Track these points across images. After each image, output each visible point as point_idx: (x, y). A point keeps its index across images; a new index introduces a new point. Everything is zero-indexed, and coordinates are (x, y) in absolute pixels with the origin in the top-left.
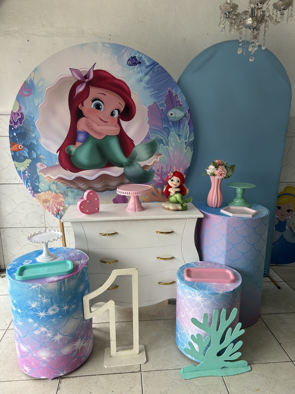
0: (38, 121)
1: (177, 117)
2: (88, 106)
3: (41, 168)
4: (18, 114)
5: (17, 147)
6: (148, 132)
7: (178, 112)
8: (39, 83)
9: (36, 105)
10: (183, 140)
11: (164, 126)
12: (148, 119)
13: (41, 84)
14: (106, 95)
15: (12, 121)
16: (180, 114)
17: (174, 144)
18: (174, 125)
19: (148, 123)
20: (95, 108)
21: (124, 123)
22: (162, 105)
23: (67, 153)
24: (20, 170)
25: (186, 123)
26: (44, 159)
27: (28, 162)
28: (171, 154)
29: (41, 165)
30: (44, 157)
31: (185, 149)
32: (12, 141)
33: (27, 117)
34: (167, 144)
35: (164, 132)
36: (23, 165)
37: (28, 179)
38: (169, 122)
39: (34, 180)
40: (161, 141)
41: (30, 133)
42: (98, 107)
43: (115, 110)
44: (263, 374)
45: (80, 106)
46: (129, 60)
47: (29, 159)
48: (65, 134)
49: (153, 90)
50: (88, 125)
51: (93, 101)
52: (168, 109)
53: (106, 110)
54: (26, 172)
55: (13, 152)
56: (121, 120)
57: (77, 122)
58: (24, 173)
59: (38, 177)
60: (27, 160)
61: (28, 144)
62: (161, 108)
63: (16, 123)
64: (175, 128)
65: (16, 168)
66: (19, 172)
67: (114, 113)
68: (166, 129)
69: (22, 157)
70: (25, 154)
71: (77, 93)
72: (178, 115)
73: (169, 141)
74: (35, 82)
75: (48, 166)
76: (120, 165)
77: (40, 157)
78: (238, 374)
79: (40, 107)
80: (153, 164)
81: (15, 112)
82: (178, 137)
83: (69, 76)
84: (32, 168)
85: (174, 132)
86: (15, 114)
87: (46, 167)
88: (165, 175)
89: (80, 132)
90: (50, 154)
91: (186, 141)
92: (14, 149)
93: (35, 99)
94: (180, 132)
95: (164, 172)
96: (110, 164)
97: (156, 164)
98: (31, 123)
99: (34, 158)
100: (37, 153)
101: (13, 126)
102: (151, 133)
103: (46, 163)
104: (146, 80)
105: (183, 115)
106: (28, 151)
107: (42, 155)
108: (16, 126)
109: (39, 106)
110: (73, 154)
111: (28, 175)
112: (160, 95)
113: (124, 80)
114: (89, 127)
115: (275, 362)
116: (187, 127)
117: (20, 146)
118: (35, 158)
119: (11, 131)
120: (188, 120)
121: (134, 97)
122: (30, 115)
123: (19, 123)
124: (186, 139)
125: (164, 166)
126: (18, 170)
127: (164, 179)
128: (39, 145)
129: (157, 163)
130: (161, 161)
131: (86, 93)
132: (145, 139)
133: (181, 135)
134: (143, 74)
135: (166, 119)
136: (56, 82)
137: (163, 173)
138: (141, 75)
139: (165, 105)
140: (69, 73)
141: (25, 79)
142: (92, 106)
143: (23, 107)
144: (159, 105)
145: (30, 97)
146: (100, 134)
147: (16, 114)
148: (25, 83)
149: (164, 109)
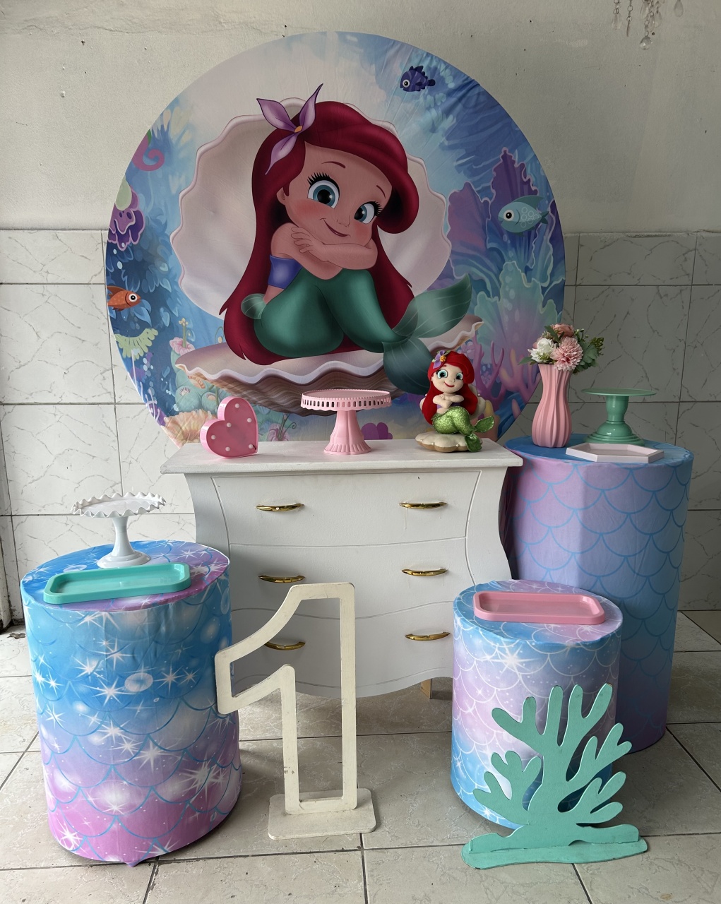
0: (177, 233)
1: (523, 224)
2: (300, 193)
3: (181, 350)
4: (129, 216)
5: (123, 298)
6: (449, 260)
7: (525, 210)
8: (181, 137)
9: (174, 191)
10: (536, 281)
11: (489, 245)
12: (450, 228)
13: (185, 139)
14: (344, 167)
15: (114, 232)
16: (531, 214)
17: (512, 293)
18: (513, 245)
19: (448, 237)
20: (316, 199)
21: (387, 239)
22: (485, 191)
23: (245, 313)
24: (129, 357)
25: (545, 238)
26: (189, 329)
27: (149, 335)
28: (506, 319)
29: (181, 344)
30: (189, 323)
31: (540, 306)
32: (113, 282)
33: (152, 223)
34: (496, 293)
35: (488, 262)
36: (136, 344)
37: (148, 379)
38: (502, 235)
39: (164, 382)
40: (481, 285)
41: (157, 263)
42: (324, 196)
43: (366, 206)
44: (679, 861)
45: (279, 194)
46: (405, 76)
47: (153, 330)
48: (242, 266)
49: (463, 152)
50: (299, 243)
51: (312, 183)
52: (501, 202)
53: (344, 205)
54: (145, 361)
55: (114, 311)
56: (379, 229)
57: (272, 235)
58: (139, 362)
59: (173, 374)
60: (146, 330)
61: (151, 291)
62: (483, 200)
63: (123, 238)
64: (516, 251)
65: (121, 350)
66: (127, 361)
67: (363, 212)
68: (495, 253)
69: (135, 323)
70: (142, 314)
71: (273, 161)
72: (524, 218)
73: (500, 284)
74: (173, 134)
75: (198, 348)
76: (375, 346)
77: (180, 322)
78: (614, 859)
79: (182, 198)
80: (458, 344)
81: (122, 209)
82: (523, 274)
83: (257, 118)
84: (159, 352)
85: (515, 262)
86: (121, 215)
87: (192, 348)
88: (487, 372)
89: (279, 261)
90: (203, 317)
91: (545, 285)
92: (116, 304)
93: (170, 177)
94: (530, 261)
95: (486, 365)
96: (349, 342)
97: (466, 343)
98: (160, 239)
99: (164, 326)
100: (171, 313)
101: (115, 246)
102: (456, 262)
103: (193, 340)
104: (447, 129)
105: (539, 217)
106: (150, 309)
107: (184, 319)
108: (123, 245)
109: (181, 195)
110: (259, 317)
111: (149, 369)
112: (481, 166)
113: (392, 127)
114: (300, 247)
115: (711, 833)
116: (548, 247)
117: (132, 296)
118: (167, 325)
119: (111, 257)
120: (550, 230)
121: (416, 171)
122: (158, 218)
123: (131, 238)
124: (544, 280)
125: (487, 349)
126: (124, 356)
127: (484, 383)
128: (176, 293)
129: (469, 340)
130: (478, 337)
131: (295, 163)
132: (440, 278)
133: (532, 270)
134: (440, 112)
135: (494, 228)
136: (224, 134)
137: (484, 368)
138: (434, 113)
139: (494, 191)
140: (256, 111)
141: (149, 127)
142: (311, 195)
143: (141, 197)
144: (479, 192)
145: (159, 172)
146: (327, 265)
147: (125, 215)
148: (149, 136)
149: (490, 202)
